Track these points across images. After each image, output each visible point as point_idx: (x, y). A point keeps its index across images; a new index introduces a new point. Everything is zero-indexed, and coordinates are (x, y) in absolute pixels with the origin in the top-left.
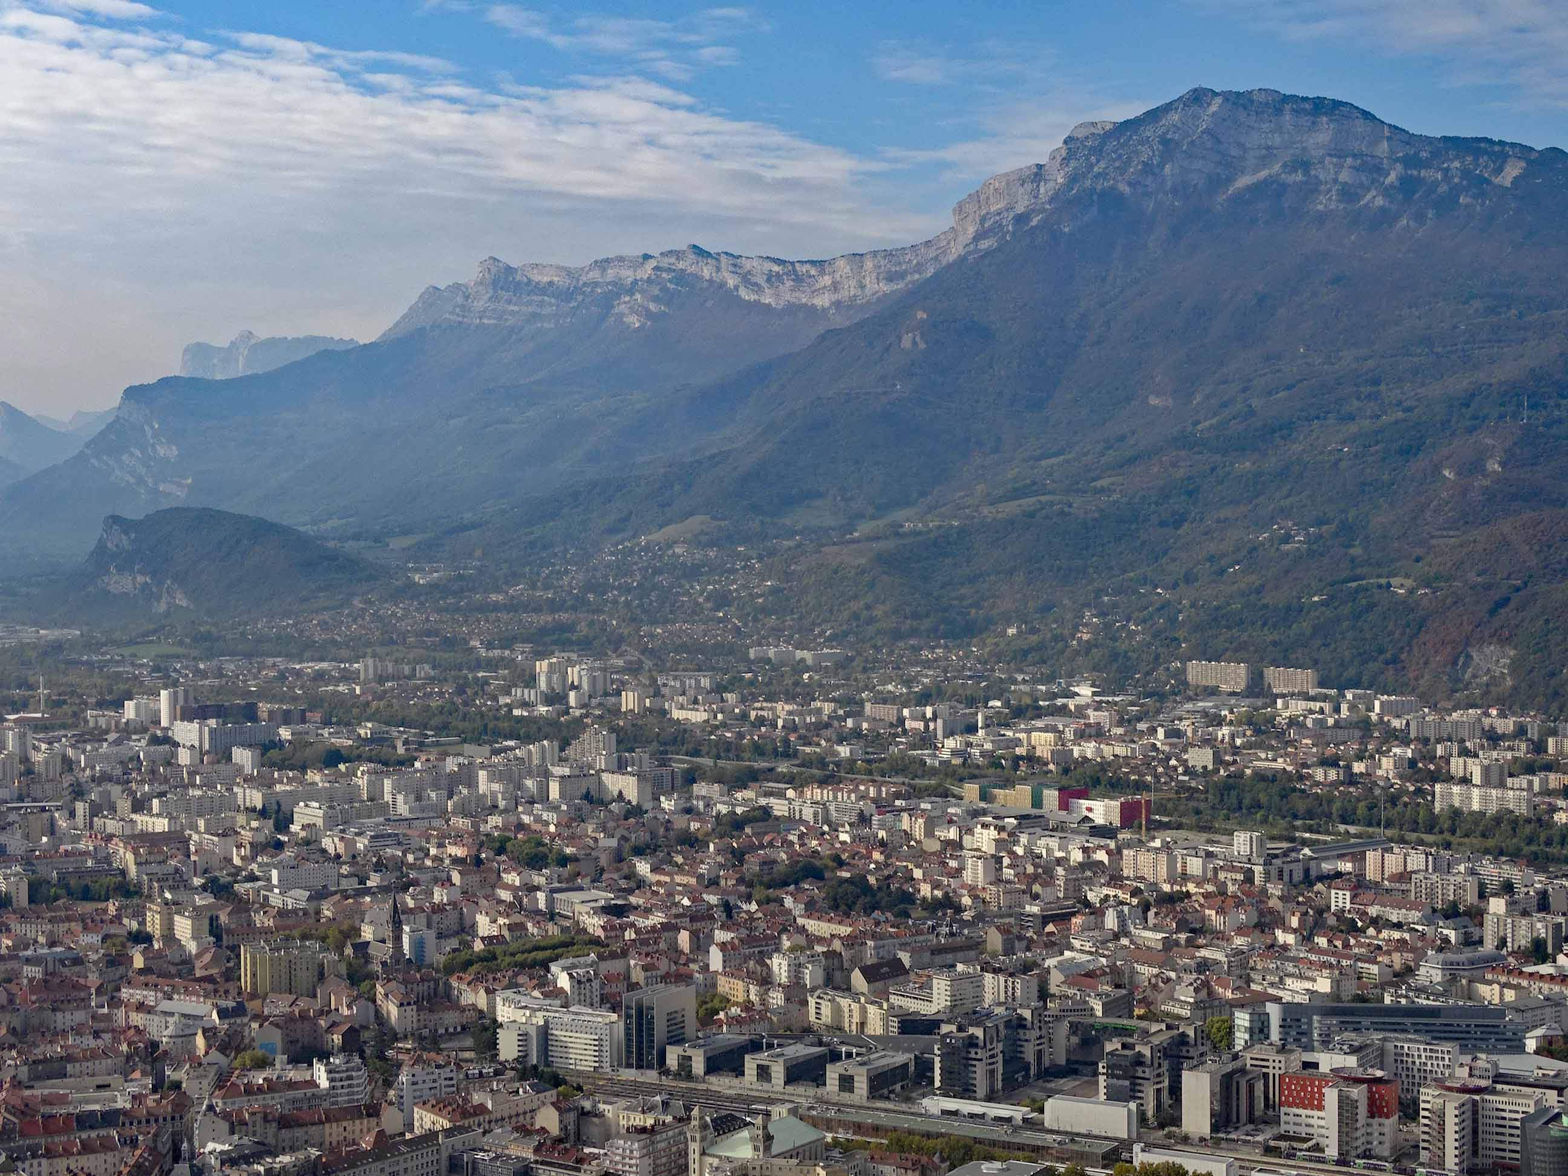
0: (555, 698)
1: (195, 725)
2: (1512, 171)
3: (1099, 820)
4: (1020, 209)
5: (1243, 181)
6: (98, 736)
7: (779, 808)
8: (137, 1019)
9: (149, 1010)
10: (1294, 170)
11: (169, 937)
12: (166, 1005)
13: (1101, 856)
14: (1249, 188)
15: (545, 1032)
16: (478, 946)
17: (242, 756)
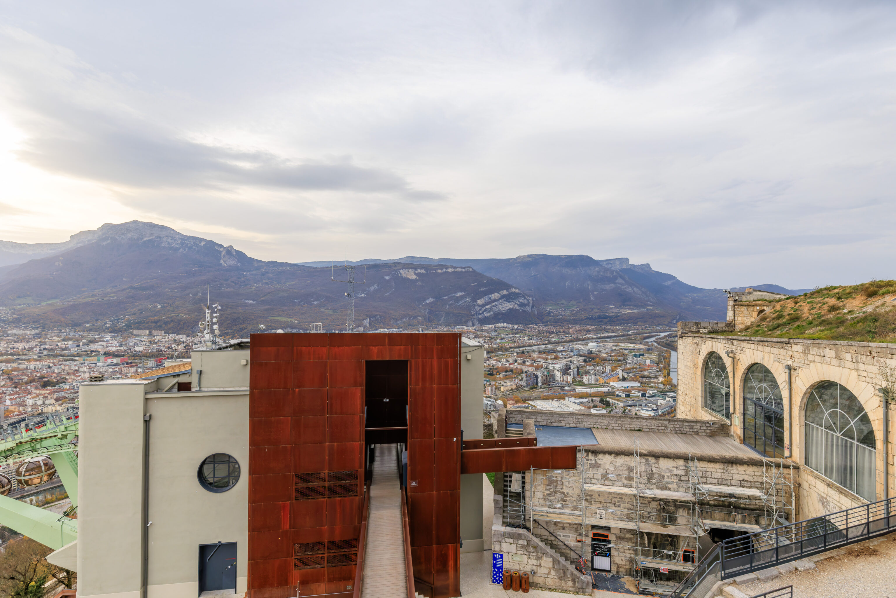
3: (115, 362)
13: (117, 369)
14: (147, 240)
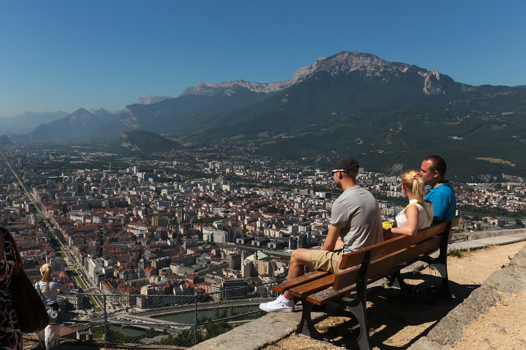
0: (213, 170)
1: (141, 173)
2: (405, 70)
3: (321, 196)
4: (307, 74)
5: (352, 70)
6: (121, 175)
7: (258, 192)
8: (132, 231)
9: (134, 229)
10: (362, 68)
11: (138, 215)
12: (137, 228)
13: (322, 203)
15: (212, 235)
16: (199, 218)
17: (151, 180)
